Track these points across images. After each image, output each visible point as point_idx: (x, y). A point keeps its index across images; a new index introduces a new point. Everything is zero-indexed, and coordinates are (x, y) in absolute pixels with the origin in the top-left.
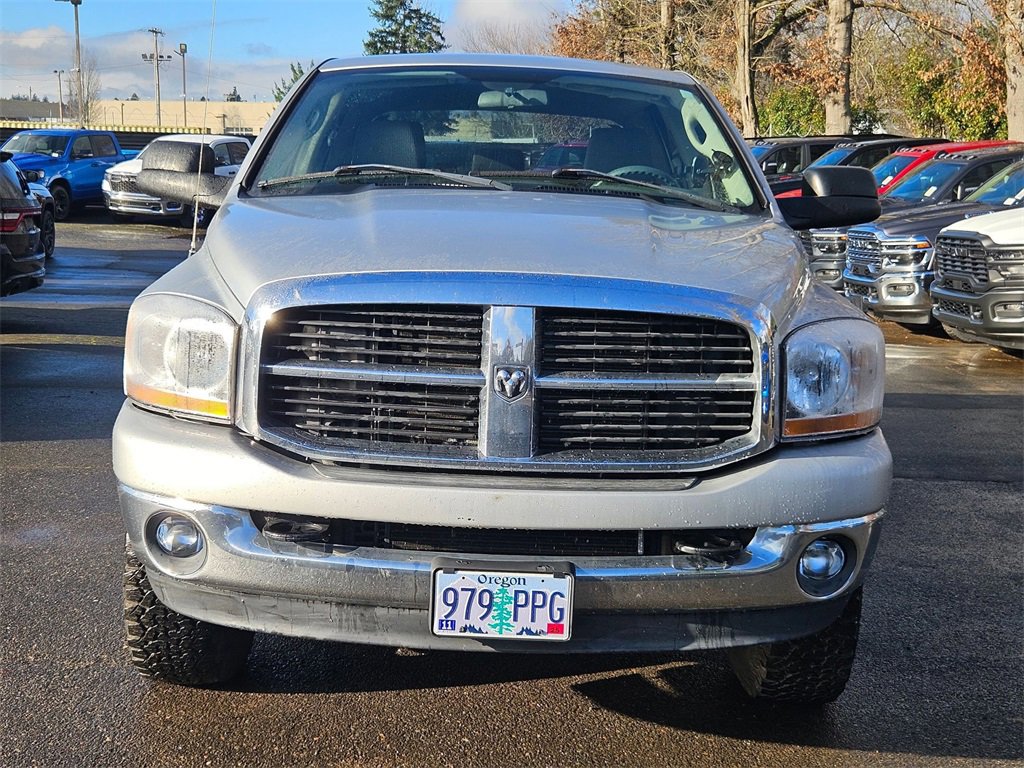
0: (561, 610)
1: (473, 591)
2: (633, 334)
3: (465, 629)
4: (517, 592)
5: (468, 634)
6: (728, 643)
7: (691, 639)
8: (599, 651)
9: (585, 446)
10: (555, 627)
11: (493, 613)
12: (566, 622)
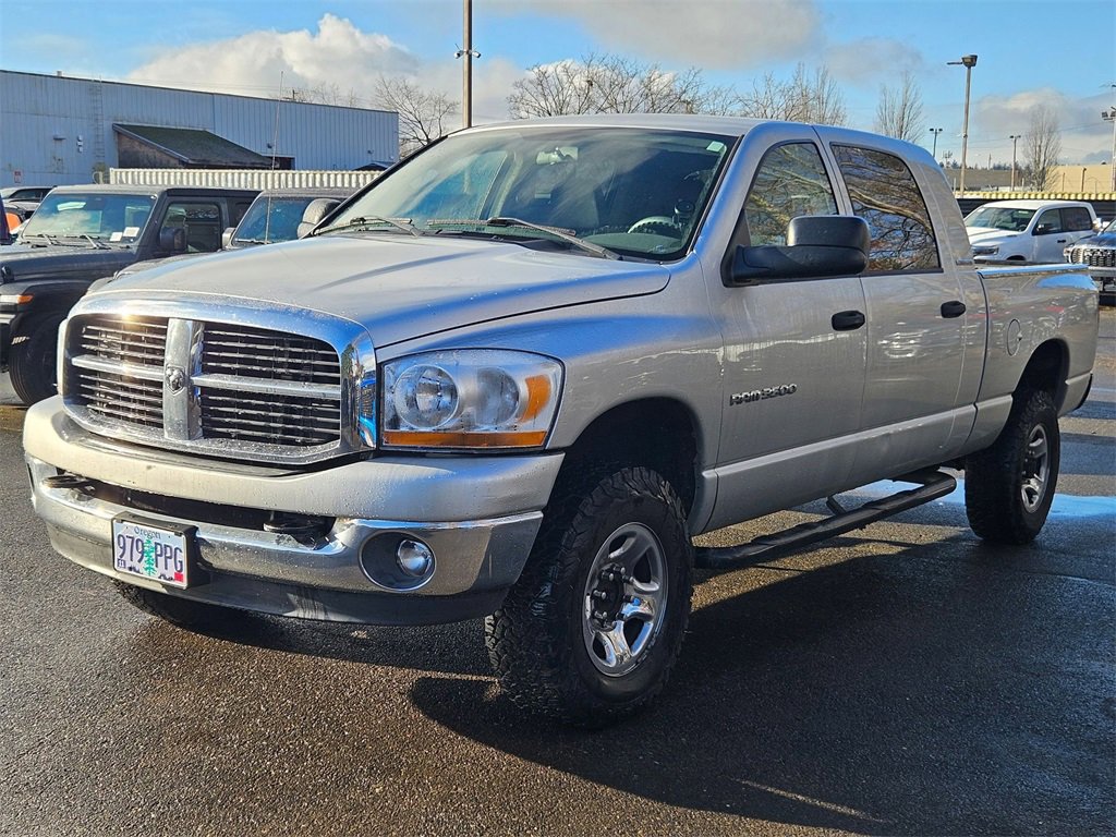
0: (181, 562)
1: (132, 538)
2: (259, 347)
3: (130, 569)
4: (156, 544)
5: (132, 572)
6: (321, 616)
7: (293, 608)
8: (228, 605)
9: (228, 436)
10: (179, 577)
11: (145, 559)
12: (185, 573)
